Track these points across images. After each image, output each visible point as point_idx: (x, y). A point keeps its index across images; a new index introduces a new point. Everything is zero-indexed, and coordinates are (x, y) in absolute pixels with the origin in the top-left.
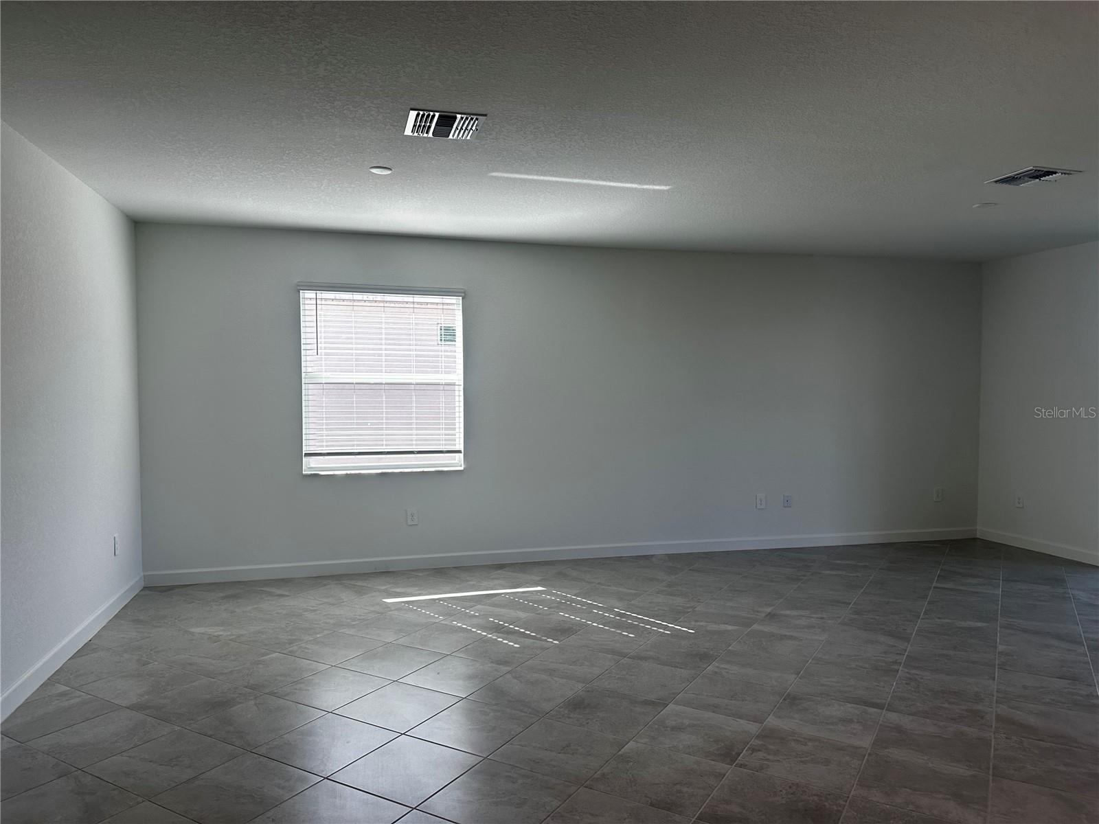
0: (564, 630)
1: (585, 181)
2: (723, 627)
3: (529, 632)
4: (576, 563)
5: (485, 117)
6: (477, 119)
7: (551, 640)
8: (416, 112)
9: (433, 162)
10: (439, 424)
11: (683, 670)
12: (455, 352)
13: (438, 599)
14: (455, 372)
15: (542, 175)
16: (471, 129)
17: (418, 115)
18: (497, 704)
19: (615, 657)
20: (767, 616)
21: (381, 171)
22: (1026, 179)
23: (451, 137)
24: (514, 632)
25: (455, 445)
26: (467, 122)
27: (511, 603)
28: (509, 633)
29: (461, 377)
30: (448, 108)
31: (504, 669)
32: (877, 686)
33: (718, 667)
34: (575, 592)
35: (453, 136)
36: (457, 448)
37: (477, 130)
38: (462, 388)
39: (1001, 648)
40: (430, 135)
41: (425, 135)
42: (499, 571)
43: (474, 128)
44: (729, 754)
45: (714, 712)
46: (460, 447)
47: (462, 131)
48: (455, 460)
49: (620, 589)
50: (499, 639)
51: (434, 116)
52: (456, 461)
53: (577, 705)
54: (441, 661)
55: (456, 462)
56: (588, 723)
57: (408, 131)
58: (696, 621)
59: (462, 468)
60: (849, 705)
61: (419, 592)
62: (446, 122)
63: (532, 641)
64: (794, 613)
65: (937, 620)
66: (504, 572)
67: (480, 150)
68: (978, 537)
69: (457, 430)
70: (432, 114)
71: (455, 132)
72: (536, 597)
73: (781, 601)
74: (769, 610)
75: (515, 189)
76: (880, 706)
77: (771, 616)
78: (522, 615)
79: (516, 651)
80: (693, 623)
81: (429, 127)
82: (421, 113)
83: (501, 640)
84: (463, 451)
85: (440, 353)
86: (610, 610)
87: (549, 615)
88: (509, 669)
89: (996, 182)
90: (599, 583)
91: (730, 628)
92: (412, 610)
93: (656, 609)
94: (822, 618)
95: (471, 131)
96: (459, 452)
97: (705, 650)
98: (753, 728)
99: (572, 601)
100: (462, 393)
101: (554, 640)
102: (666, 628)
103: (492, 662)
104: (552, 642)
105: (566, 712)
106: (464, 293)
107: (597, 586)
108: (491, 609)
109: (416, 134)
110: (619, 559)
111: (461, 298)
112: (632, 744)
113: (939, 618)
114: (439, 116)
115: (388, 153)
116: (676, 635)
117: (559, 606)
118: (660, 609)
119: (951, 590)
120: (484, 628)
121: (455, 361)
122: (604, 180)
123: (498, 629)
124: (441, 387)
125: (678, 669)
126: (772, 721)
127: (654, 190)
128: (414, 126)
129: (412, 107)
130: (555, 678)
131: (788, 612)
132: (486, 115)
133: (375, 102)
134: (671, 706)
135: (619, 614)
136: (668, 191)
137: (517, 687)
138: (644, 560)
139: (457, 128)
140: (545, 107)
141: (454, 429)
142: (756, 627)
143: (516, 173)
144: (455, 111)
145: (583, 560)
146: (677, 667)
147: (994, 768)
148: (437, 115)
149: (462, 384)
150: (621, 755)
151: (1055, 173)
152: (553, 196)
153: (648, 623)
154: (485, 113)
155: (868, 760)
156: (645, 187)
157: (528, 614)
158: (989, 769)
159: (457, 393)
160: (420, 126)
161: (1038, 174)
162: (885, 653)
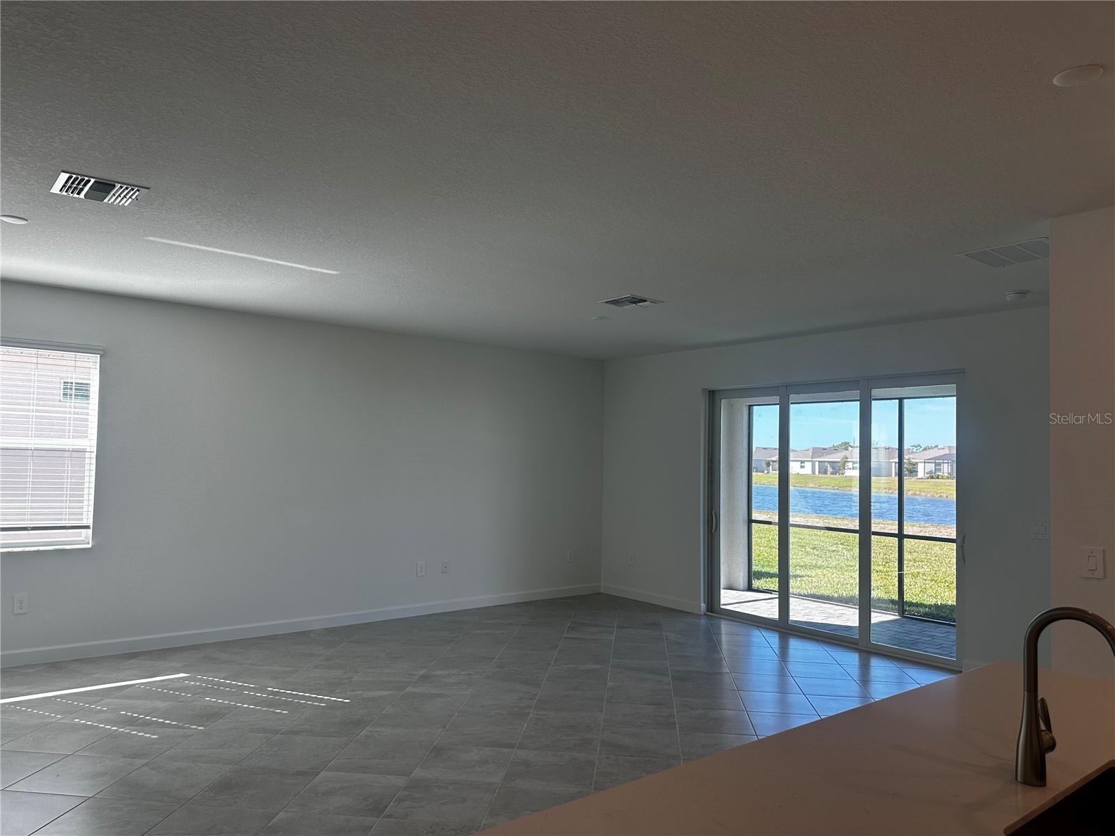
0: (211, 715)
1: (251, 256)
2: (378, 693)
3: (169, 722)
4: (226, 645)
5: (147, 190)
6: (138, 190)
7: (195, 727)
8: (68, 175)
9: (80, 220)
10: (62, 495)
11: (336, 739)
12: (88, 414)
13: (52, 697)
14: (87, 437)
15: (204, 246)
16: (130, 197)
17: (70, 178)
18: (131, 799)
19: (267, 735)
20: (420, 678)
21: (14, 221)
22: (627, 303)
23: (106, 200)
24: (150, 724)
25: (82, 519)
26: (127, 191)
27: (147, 693)
28: (145, 725)
29: (94, 443)
30: (107, 175)
31: (139, 762)
32: (511, 729)
33: (371, 731)
34: (223, 675)
35: (109, 201)
36: (84, 523)
37: (137, 199)
38: (94, 455)
39: (610, 684)
40: (82, 196)
41: (75, 195)
42: (132, 661)
43: (133, 197)
44: (377, 808)
45: (365, 773)
46: (89, 521)
47: (120, 199)
48: (81, 536)
49: (274, 668)
50: (133, 733)
51: (88, 181)
52: (82, 538)
53: (224, 787)
54: (60, 763)
55: (84, 539)
56: (235, 802)
57: (56, 189)
58: (353, 691)
59: (90, 546)
60: (486, 749)
61: (29, 691)
62: (103, 188)
63: (172, 730)
64: (446, 672)
65: (564, 666)
66: (137, 661)
67: (137, 216)
68: (602, 591)
69: (86, 503)
70: (86, 178)
71: (111, 197)
72: (177, 685)
73: (435, 662)
74: (422, 672)
75: (174, 254)
76: (511, 746)
77: (424, 678)
78: (160, 704)
79: (154, 742)
80: (349, 693)
81: (82, 190)
82: (74, 176)
83: (135, 732)
84: (91, 527)
85: (68, 416)
86: (263, 690)
87: (193, 701)
88: (145, 761)
89: (606, 302)
90: (250, 664)
91: (385, 693)
92: (19, 712)
93: (312, 684)
94: (470, 674)
95: (130, 200)
96: (87, 527)
97: (360, 717)
98: (401, 781)
99: (219, 684)
100: (94, 461)
101: (198, 726)
102: (321, 700)
103: (125, 757)
104: (196, 728)
105: (211, 795)
106: (104, 350)
107: (249, 667)
108: (123, 701)
109: (64, 193)
110: (275, 637)
111: (99, 356)
112: (282, 815)
113: (566, 664)
114: (95, 182)
115: (26, 205)
116: (332, 706)
117: (205, 691)
118: (315, 684)
119: (577, 639)
120: (113, 723)
121: (88, 425)
122: (272, 258)
123: (131, 722)
124: (67, 454)
125: (332, 738)
126: (418, 773)
127: (322, 273)
128: (64, 186)
129: (64, 169)
130: (200, 764)
131: (439, 673)
132: (148, 188)
133: (20, 158)
134: (324, 774)
135: (272, 693)
136: (337, 275)
137: (155, 778)
138: (303, 636)
139: (114, 195)
140: (214, 191)
141: (82, 501)
142: (410, 689)
143: (177, 240)
144: (113, 179)
145: (234, 641)
146: (331, 736)
147: (595, 783)
148: (93, 180)
149: (94, 449)
150: (270, 827)
151: (646, 301)
152: (216, 266)
153: (303, 698)
154: (148, 186)
155: (498, 793)
156: (313, 269)
157: (168, 703)
158: (591, 785)
159: (87, 461)
160: (70, 187)
161: (636, 301)
162: (520, 699)
